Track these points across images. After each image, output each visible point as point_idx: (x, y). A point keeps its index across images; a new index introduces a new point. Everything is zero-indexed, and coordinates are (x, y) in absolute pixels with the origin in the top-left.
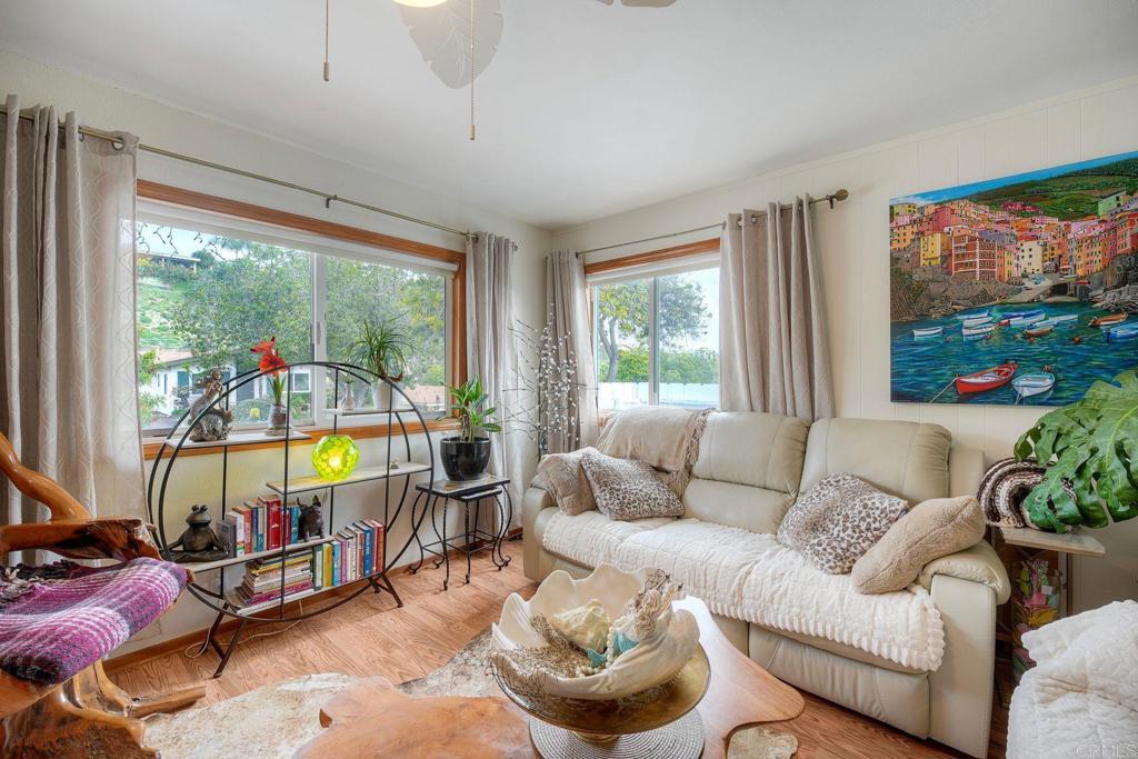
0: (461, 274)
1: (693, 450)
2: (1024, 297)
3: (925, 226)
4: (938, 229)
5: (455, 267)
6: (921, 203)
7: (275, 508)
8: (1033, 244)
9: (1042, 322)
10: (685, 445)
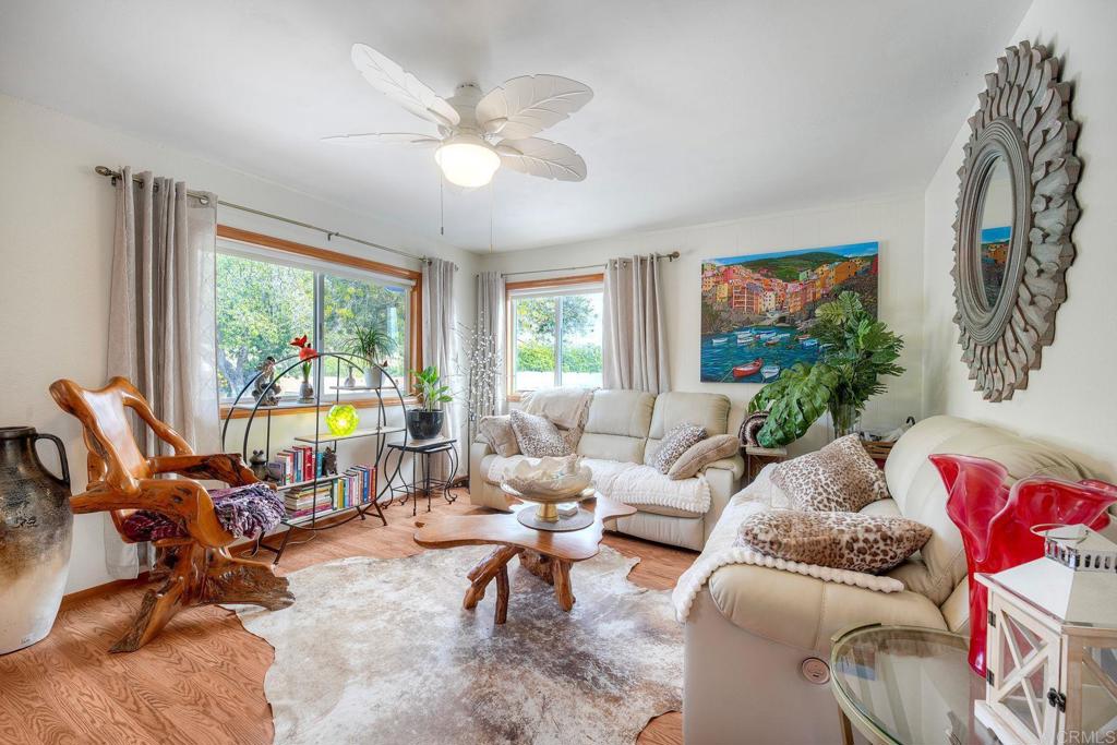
0: (418, 288)
1: (584, 415)
2: (767, 323)
3: (720, 279)
4: (726, 281)
5: (413, 283)
6: (718, 264)
7: (308, 453)
9: (775, 337)
10: (579, 413)
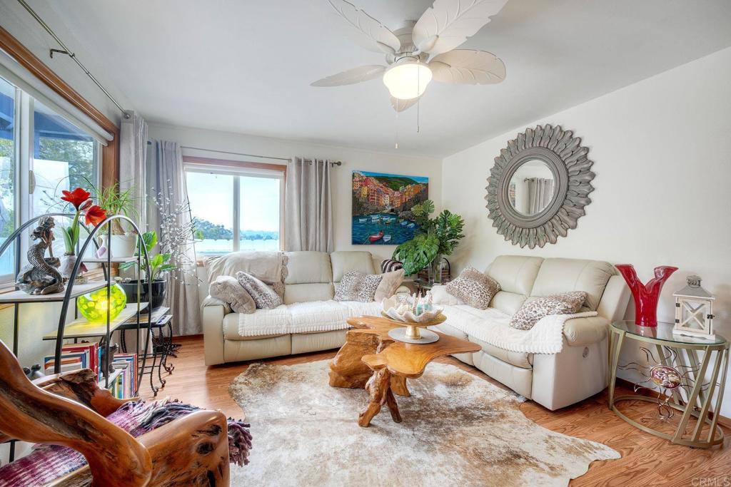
0: (114, 145)
1: (284, 273)
2: (385, 212)
3: (363, 183)
4: (366, 185)
5: (110, 138)
6: (362, 175)
8: (387, 196)
9: (389, 220)
10: (280, 269)
